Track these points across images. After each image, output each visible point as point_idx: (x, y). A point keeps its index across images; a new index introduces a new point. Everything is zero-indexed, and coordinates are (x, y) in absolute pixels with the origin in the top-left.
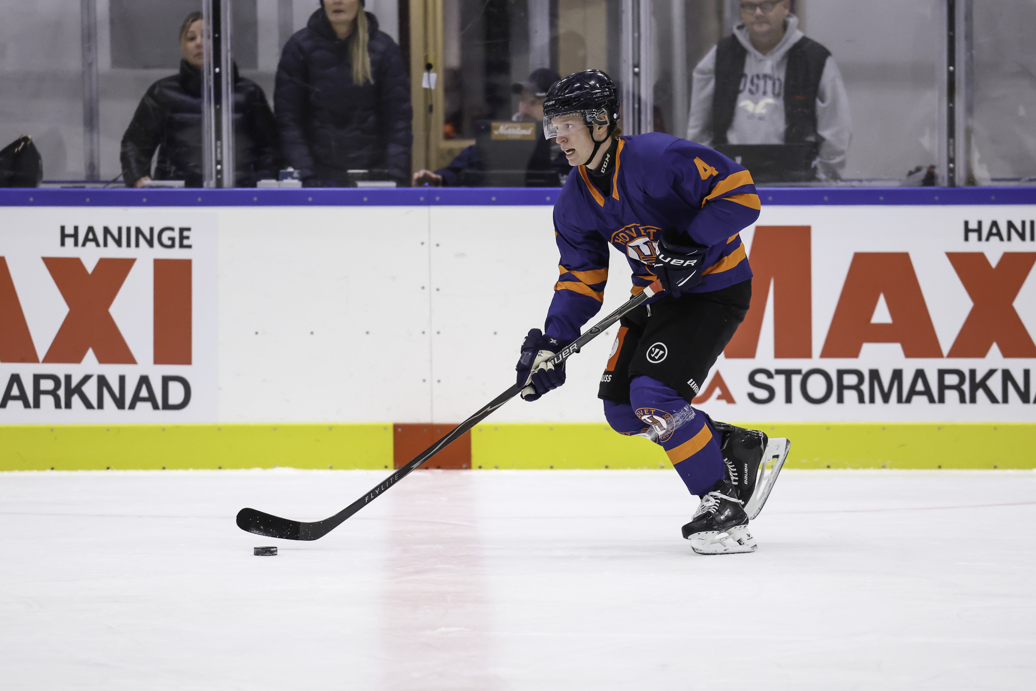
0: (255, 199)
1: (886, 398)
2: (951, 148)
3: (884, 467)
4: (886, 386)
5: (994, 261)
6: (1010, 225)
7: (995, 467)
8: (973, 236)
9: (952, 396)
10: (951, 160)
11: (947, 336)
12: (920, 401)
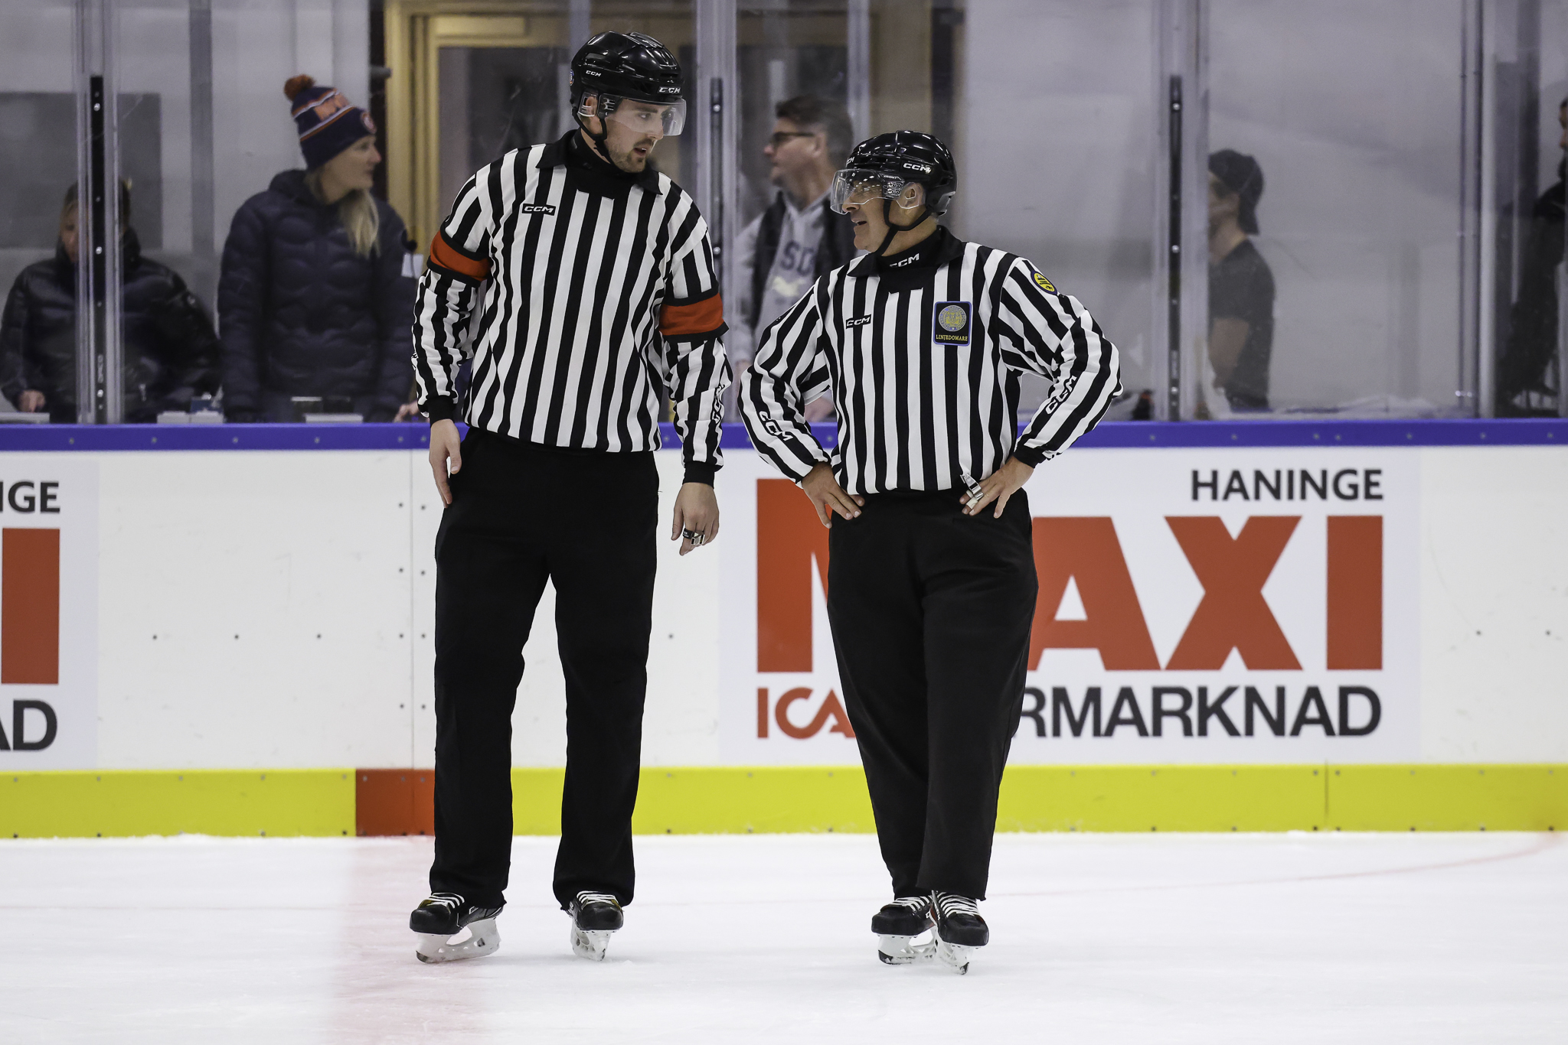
0: (154, 440)
1: (1077, 729)
2: (1174, 365)
3: (1073, 829)
4: (1077, 713)
5: (1235, 529)
6: (1259, 476)
7: (1234, 829)
8: (1205, 493)
9: (1172, 726)
10: (1174, 382)
11: (1166, 638)
12: (1126, 734)
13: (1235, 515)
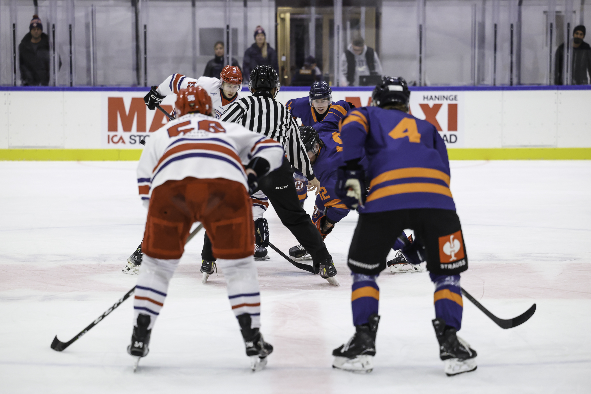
2: (420, 76)
8: (426, 99)
10: (420, 79)
13: (431, 104)
